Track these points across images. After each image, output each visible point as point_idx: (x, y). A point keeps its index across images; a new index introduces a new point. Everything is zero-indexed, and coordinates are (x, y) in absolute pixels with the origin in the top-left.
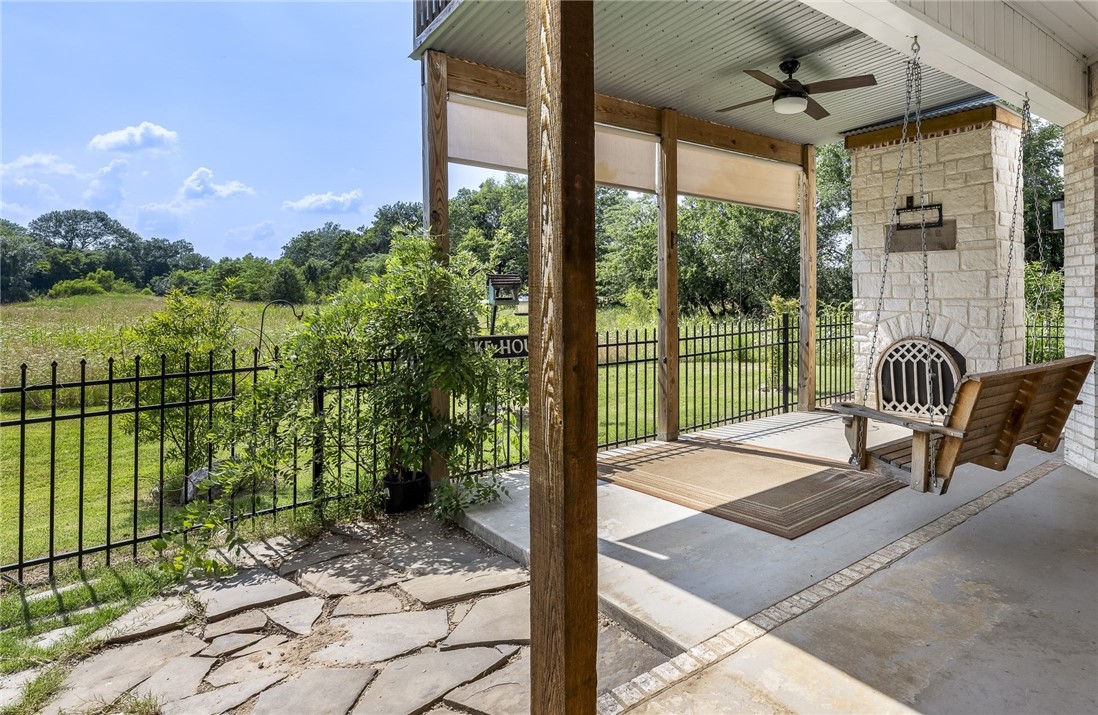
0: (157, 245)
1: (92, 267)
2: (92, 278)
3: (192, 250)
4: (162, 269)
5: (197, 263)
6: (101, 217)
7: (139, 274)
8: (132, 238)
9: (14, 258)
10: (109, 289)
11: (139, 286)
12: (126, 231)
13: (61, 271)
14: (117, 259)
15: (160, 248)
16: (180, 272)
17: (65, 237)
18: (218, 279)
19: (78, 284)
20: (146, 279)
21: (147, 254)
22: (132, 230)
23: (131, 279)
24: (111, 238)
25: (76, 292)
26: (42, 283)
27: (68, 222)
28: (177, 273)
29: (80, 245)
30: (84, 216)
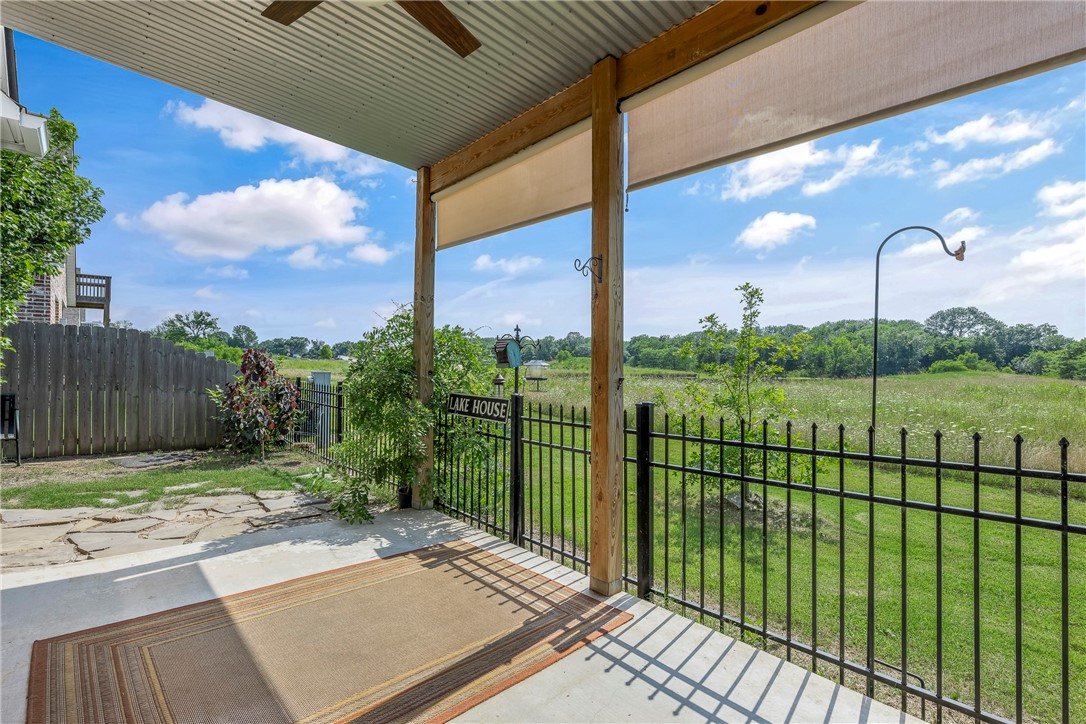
0: (1022, 330)
1: (962, 350)
2: (961, 359)
3: (1056, 332)
4: (1024, 351)
5: (1058, 343)
6: (972, 311)
7: (1001, 354)
8: (999, 326)
9: (910, 345)
10: (975, 368)
11: (999, 365)
12: (992, 320)
13: (941, 354)
14: (983, 344)
15: (1022, 332)
16: (1040, 353)
17: (947, 329)
18: (1066, 359)
19: (949, 363)
20: (1008, 360)
21: (1010, 339)
22: (998, 319)
23: (994, 359)
24: (980, 327)
25: (947, 369)
26: (926, 362)
27: (951, 317)
28: (1037, 354)
29: (958, 334)
30: (959, 312)
